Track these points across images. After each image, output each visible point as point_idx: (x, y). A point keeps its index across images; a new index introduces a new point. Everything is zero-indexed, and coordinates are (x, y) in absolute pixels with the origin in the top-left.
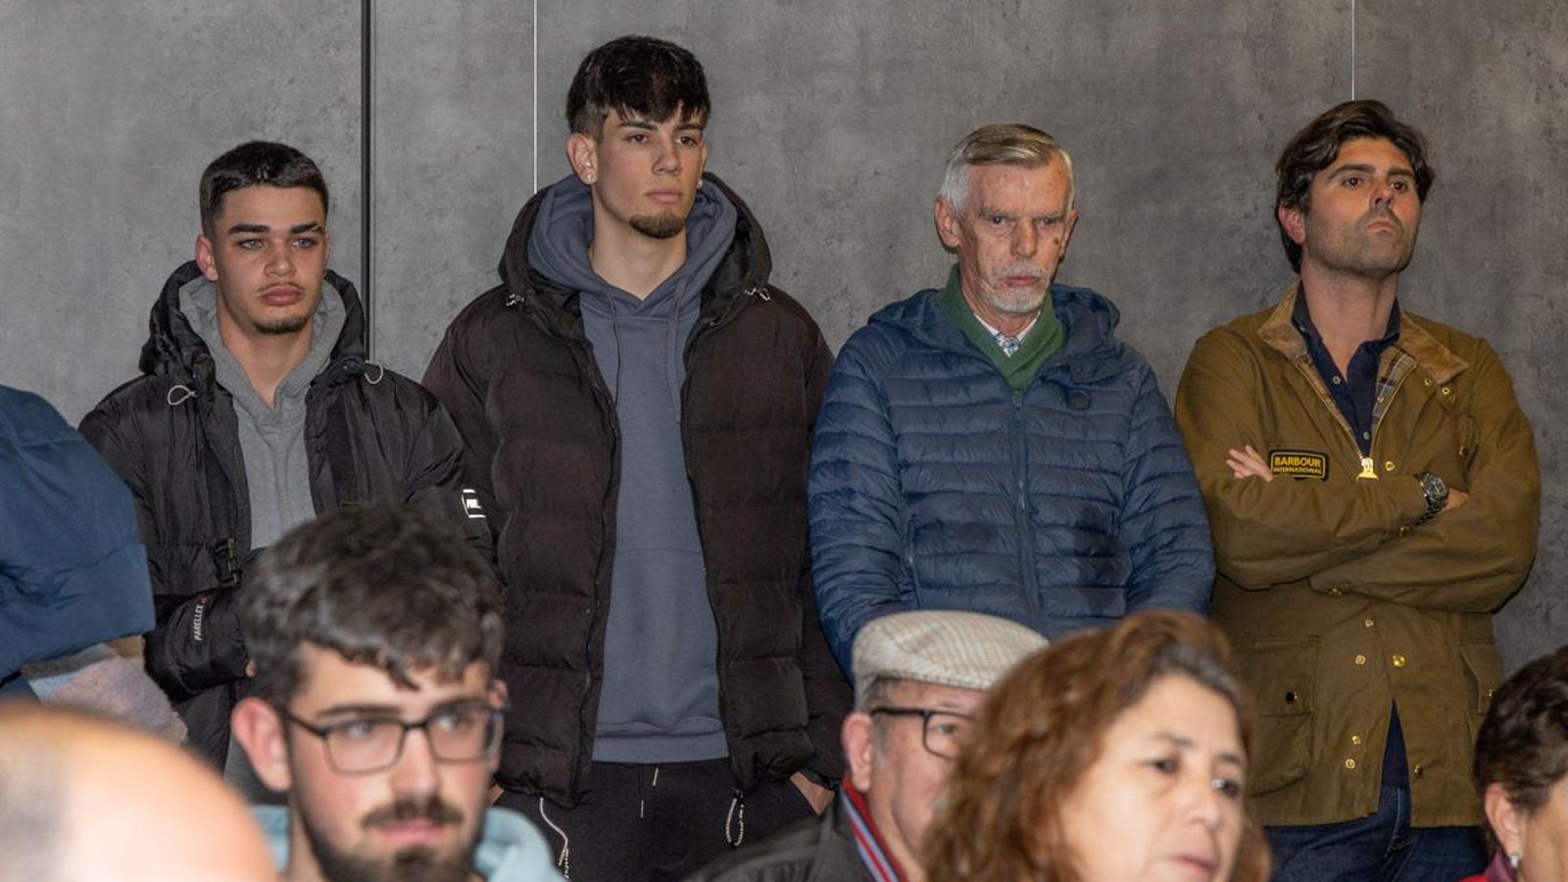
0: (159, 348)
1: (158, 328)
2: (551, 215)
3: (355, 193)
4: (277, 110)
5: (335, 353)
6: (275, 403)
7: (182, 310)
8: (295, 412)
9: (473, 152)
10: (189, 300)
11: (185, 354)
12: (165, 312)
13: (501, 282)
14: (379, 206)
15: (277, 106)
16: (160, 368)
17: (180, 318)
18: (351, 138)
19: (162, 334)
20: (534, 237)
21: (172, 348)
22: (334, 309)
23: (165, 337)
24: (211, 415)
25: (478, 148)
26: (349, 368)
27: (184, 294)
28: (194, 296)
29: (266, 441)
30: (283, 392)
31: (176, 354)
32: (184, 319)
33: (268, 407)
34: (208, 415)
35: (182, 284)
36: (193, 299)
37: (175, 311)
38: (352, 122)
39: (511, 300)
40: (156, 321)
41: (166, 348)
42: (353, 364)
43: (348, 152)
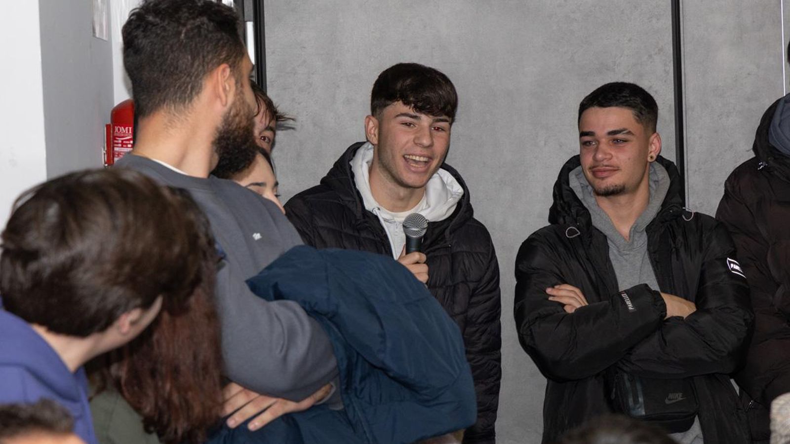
0: (559, 208)
1: (558, 197)
2: (781, 115)
3: (670, 105)
4: (622, 58)
5: (664, 204)
6: (630, 236)
7: (570, 186)
8: (642, 241)
9: (746, 77)
10: (575, 179)
11: (573, 211)
12: (561, 188)
13: (754, 156)
14: (689, 112)
15: (621, 56)
16: (561, 220)
17: (570, 191)
18: (667, 72)
19: (560, 200)
20: (771, 129)
21: (566, 209)
22: (663, 179)
23: (562, 202)
24: (591, 245)
25: (749, 74)
26: (673, 211)
27: (572, 176)
28: (578, 177)
29: (625, 259)
30: (634, 230)
31: (569, 212)
32: (572, 191)
33: (625, 240)
34: (589, 246)
35: (570, 170)
36: (578, 178)
37: (566, 187)
38: (668, 63)
39: (760, 166)
40: (557, 193)
41: (563, 208)
42: (675, 209)
43: (665, 81)
